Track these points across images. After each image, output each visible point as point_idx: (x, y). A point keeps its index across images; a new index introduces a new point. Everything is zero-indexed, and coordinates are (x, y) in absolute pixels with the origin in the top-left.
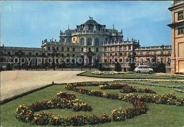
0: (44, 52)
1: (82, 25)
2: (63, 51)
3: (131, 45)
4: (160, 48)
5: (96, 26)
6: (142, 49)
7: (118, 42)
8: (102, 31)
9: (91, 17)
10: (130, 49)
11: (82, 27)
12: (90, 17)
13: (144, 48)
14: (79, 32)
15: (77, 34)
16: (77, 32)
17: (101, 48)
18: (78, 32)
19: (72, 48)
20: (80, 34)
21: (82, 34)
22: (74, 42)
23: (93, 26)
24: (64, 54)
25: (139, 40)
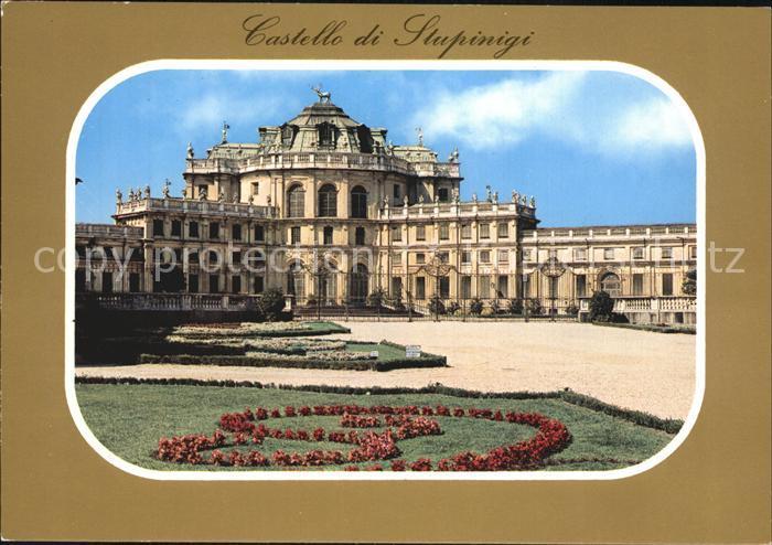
0: (138, 245)
1: (286, 126)
3: (508, 218)
5: (350, 130)
6: (553, 239)
7: (454, 203)
8: (379, 158)
11: (288, 133)
12: (318, 92)
13: (563, 231)
14: (280, 158)
15: (271, 167)
16: (273, 158)
17: (378, 228)
18: (277, 156)
19: (252, 224)
21: (296, 166)
22: (260, 201)
23: (338, 132)
25: (533, 201)
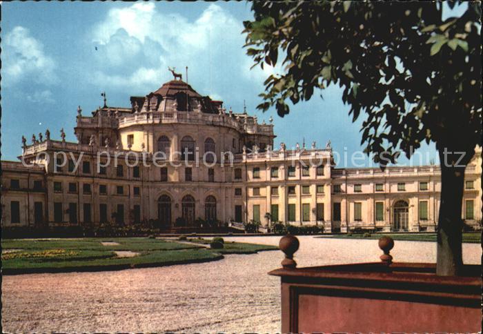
0: (40, 178)
1: (151, 95)
2: (104, 176)
4: (415, 173)
5: (199, 100)
8: (223, 118)
9: (177, 72)
10: (319, 173)
11: (154, 100)
12: (173, 72)
14: (151, 115)
15: (144, 122)
16: (145, 116)
18: (148, 114)
20: (157, 121)
21: (163, 122)
24: (109, 187)
